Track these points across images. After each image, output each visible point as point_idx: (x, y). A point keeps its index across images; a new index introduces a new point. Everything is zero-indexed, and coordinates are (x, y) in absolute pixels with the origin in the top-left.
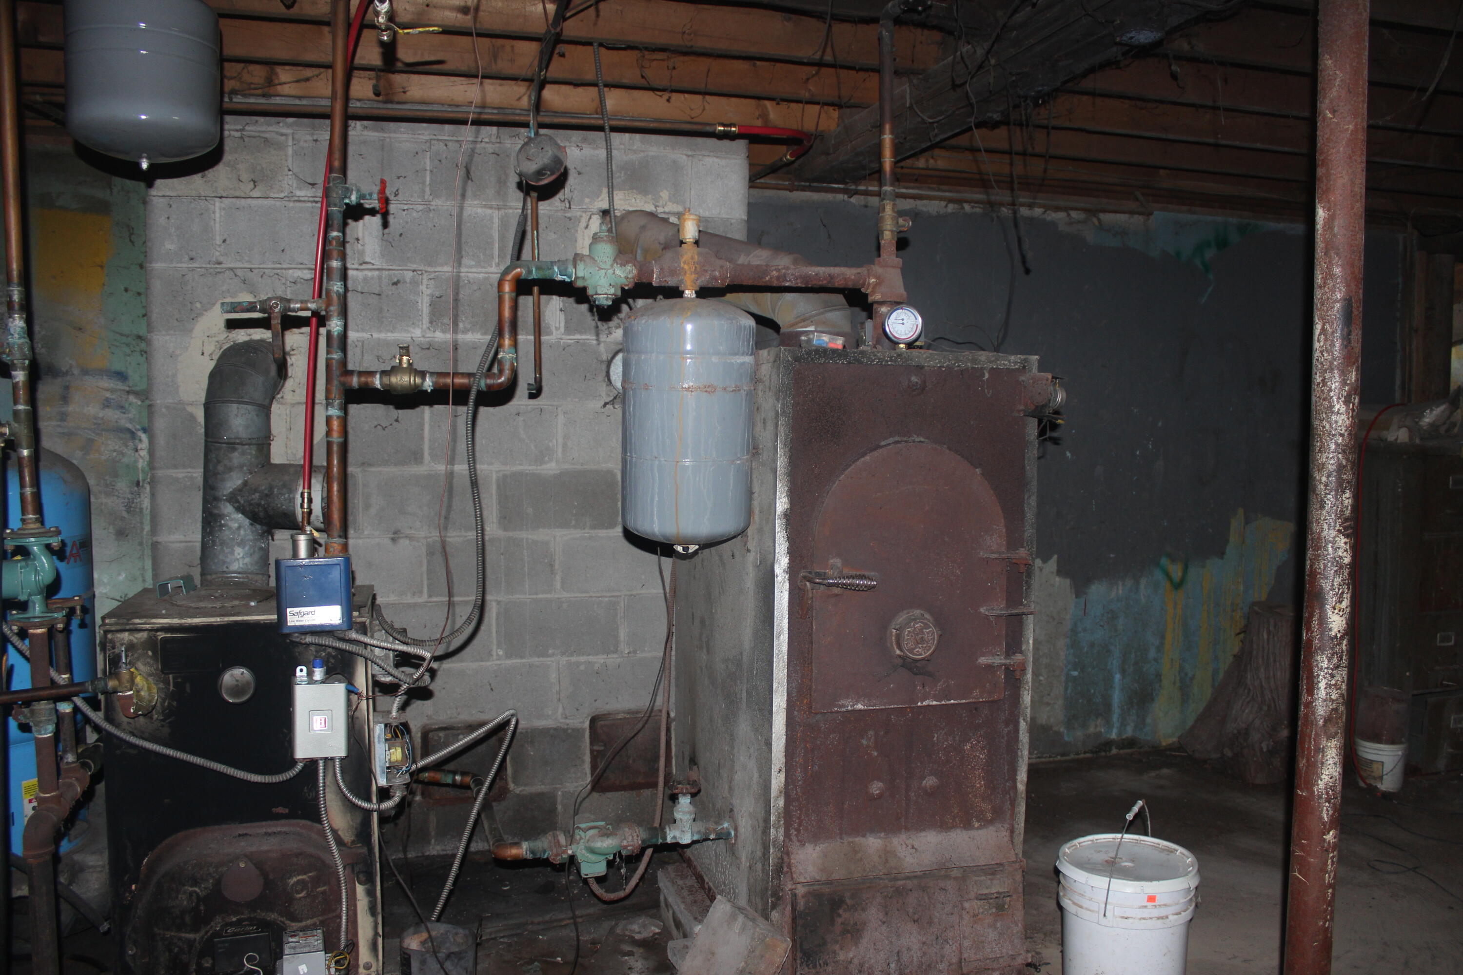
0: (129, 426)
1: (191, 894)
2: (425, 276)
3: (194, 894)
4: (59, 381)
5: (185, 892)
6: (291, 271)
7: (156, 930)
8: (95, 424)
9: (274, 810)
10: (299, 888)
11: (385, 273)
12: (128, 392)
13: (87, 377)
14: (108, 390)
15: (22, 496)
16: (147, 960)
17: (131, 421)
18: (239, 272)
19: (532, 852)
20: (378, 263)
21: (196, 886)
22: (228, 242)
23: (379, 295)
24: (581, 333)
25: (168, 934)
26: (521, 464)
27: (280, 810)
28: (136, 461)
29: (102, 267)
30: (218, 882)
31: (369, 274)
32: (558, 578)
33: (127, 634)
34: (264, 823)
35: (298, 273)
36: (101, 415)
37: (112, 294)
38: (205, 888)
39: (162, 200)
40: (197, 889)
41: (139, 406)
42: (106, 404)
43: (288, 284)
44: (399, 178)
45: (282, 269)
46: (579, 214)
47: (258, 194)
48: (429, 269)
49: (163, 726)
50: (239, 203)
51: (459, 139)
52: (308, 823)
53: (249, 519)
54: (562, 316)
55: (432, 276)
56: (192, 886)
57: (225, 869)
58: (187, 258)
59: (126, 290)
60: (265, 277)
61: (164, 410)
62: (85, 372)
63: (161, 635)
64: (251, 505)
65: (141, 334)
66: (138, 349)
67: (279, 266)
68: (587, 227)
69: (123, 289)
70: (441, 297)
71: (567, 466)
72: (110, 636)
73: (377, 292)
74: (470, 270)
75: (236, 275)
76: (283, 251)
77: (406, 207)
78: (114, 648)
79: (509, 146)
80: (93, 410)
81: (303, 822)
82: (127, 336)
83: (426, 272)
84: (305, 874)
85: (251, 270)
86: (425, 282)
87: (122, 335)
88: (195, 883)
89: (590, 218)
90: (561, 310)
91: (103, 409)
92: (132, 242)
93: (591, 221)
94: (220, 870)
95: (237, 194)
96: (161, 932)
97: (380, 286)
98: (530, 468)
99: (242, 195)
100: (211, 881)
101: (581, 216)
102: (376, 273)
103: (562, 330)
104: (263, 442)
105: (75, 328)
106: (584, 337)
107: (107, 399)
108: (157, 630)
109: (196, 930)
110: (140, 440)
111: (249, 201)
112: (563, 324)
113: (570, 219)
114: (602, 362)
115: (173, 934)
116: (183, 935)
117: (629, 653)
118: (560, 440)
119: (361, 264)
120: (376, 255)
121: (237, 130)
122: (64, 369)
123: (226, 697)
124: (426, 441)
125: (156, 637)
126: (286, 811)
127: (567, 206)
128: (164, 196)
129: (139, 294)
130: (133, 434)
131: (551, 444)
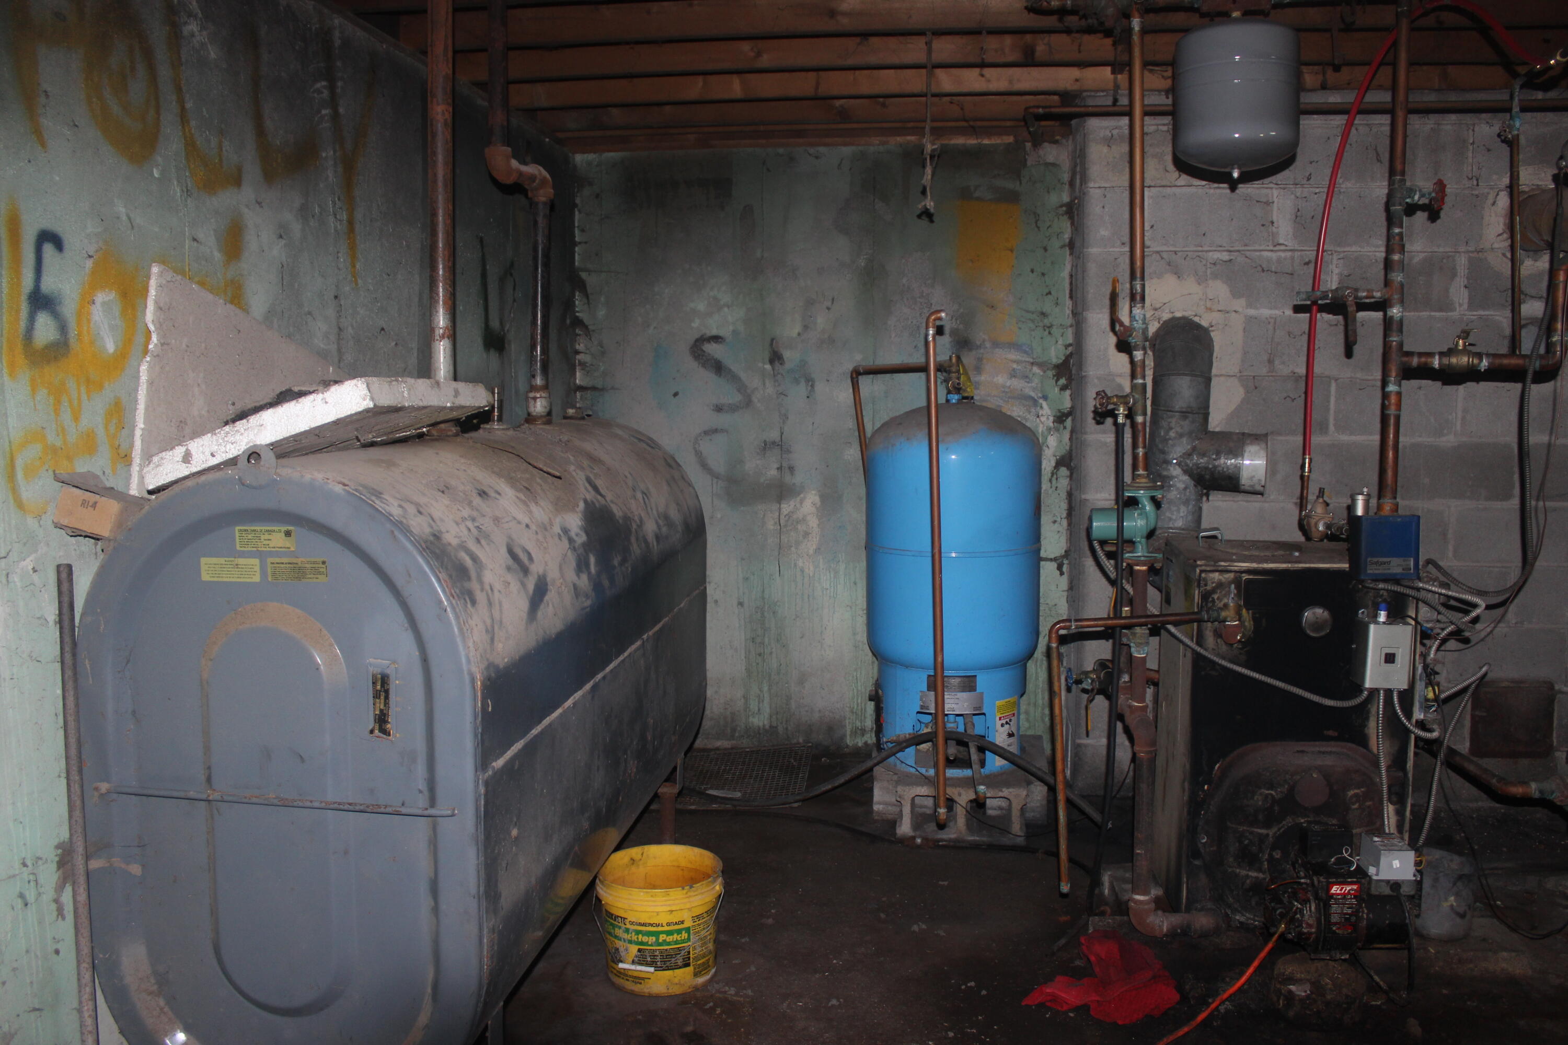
0: (1032, 394)
1: (1267, 796)
2: (1335, 257)
3: (1270, 797)
4: (974, 352)
5: (1261, 794)
6: (1211, 254)
7: (1229, 824)
8: (1004, 392)
9: (1325, 732)
10: (1354, 799)
11: (1297, 254)
12: (1032, 364)
13: (997, 350)
14: (1015, 362)
15: (1135, 457)
16: (1215, 848)
17: (1034, 389)
18: (1165, 255)
19: (1541, 792)
20: (1291, 244)
21: (1272, 790)
22: (1155, 228)
23: (1292, 274)
24: (1484, 309)
25: (1241, 829)
26: (1420, 436)
27: (1331, 733)
28: (1037, 426)
29: (1012, 251)
30: (1292, 789)
31: (1283, 255)
32: (1451, 548)
33: (1217, 574)
34: (1317, 743)
35: (1217, 255)
36: (1008, 384)
37: (1020, 275)
38: (1281, 792)
39: (1097, 191)
40: (1273, 792)
41: (1042, 376)
42: (1013, 375)
43: (1209, 265)
44: (1311, 163)
45: (1202, 251)
46: (1486, 191)
47: (1183, 183)
48: (1339, 249)
49: (1240, 654)
50: (1168, 191)
51: (1369, 122)
52: (1354, 746)
53: (1194, 480)
54: (1465, 293)
55: (1342, 255)
56: (1268, 789)
57: (1298, 777)
58: (1119, 243)
59: (1032, 271)
60: (1188, 259)
61: (1096, 381)
62: (996, 344)
63: (1245, 577)
64: (1199, 468)
65: (1044, 310)
66: (1041, 324)
67: (1200, 249)
68: (1494, 204)
69: (1029, 270)
70: (1349, 275)
71: (1464, 439)
72: (1203, 575)
73: (1289, 272)
74: (1377, 249)
75: (1162, 258)
76: (1204, 234)
77: (1317, 190)
78: (1206, 585)
79: (1417, 126)
80: (1000, 379)
81: (1349, 745)
82: (1033, 313)
83: (1336, 252)
84: (1359, 788)
85: (1175, 252)
86: (1335, 262)
87: (1028, 312)
88: (1271, 787)
89: (1498, 195)
90: (1466, 287)
91: (1011, 378)
92: (1038, 228)
93: (1499, 197)
94: (1294, 777)
95: (1164, 183)
96: (1234, 826)
97: (1293, 266)
98: (1429, 440)
99: (1168, 184)
100: (1286, 787)
101: (1488, 193)
102: (1289, 254)
103: (1466, 306)
104: (1202, 411)
105: (988, 306)
106: (1487, 313)
107: (1014, 370)
108: (1242, 572)
109: (1268, 826)
110: (1041, 407)
111: (1174, 189)
112: (1466, 301)
113: (1477, 196)
114: (1504, 337)
115: (1245, 828)
116: (1256, 830)
117: (1516, 623)
118: (1460, 414)
119: (1275, 246)
120: (1289, 236)
121: (1164, 125)
122: (978, 343)
123: (1308, 632)
124: (1332, 412)
125: (1241, 577)
126: (1336, 734)
127: (1475, 183)
128: (1100, 187)
129: (1043, 274)
130: (1035, 402)
131: (1450, 417)
